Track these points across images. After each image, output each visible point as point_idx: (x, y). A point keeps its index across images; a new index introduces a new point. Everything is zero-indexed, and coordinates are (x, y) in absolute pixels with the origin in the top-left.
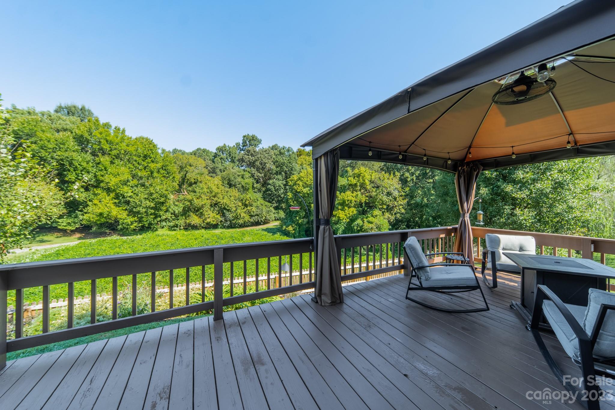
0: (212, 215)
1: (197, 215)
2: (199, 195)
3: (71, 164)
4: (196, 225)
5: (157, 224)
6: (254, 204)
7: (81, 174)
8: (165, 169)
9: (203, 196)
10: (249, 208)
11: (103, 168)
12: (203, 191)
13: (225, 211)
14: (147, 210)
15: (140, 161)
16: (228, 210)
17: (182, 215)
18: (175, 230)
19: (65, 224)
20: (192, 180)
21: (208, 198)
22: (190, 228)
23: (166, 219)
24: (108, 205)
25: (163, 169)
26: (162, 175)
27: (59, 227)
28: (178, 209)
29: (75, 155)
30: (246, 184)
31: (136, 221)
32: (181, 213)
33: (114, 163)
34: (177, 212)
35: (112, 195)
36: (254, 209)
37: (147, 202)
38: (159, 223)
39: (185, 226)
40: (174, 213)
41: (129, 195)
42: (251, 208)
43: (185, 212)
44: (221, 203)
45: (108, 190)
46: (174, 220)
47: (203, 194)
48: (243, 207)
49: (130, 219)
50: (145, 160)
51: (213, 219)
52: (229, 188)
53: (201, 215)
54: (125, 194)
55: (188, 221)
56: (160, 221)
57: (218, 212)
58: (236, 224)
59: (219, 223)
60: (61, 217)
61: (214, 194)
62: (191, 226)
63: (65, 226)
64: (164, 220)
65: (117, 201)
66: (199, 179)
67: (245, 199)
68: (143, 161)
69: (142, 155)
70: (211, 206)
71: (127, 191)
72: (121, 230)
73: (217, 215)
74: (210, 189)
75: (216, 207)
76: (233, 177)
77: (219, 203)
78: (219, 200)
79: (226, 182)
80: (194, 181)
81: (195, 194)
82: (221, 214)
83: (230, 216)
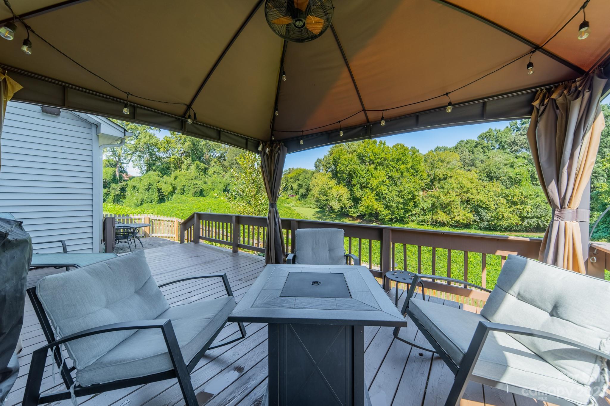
0: (462, 212)
1: (445, 212)
2: (447, 191)
3: (355, 173)
4: (442, 222)
5: (408, 217)
6: (529, 201)
7: (360, 179)
8: (414, 169)
9: (451, 192)
10: (519, 206)
11: (370, 174)
12: (452, 186)
13: (479, 209)
14: (398, 205)
15: (394, 165)
16: (486, 209)
17: (430, 211)
18: (423, 225)
19: (352, 213)
20: (441, 177)
21: (458, 194)
22: (438, 224)
23: (416, 214)
24: (372, 200)
25: (412, 169)
26: (411, 174)
27: (350, 214)
28: (427, 205)
29: (356, 167)
30: (516, 174)
31: (390, 214)
32: (429, 209)
33: (377, 169)
34: (425, 208)
35: (374, 193)
36: (528, 208)
37: (398, 198)
38: (410, 217)
39: (433, 222)
40: (423, 209)
41: (386, 192)
42: (524, 206)
43: (433, 208)
44: (474, 200)
45: (372, 190)
46: (422, 215)
47: (451, 190)
48: (508, 205)
49: (386, 212)
50: (398, 163)
51: (463, 218)
52: (489, 181)
53: (449, 212)
54: (383, 192)
55: (435, 218)
56: (411, 215)
57: (469, 210)
58: (498, 226)
59: (472, 223)
60: (350, 208)
61: (465, 189)
62: (438, 223)
63: (352, 214)
64: (414, 215)
65: (377, 197)
66: (448, 174)
67: (512, 194)
68: (396, 164)
69: (395, 160)
70: (462, 202)
71: (384, 189)
72: (381, 219)
73: (468, 213)
74: (461, 184)
75: (469, 204)
76: (497, 167)
77: (472, 200)
78: (473, 197)
79: (485, 175)
80: (443, 176)
81: (442, 190)
82: (474, 213)
83: (487, 215)
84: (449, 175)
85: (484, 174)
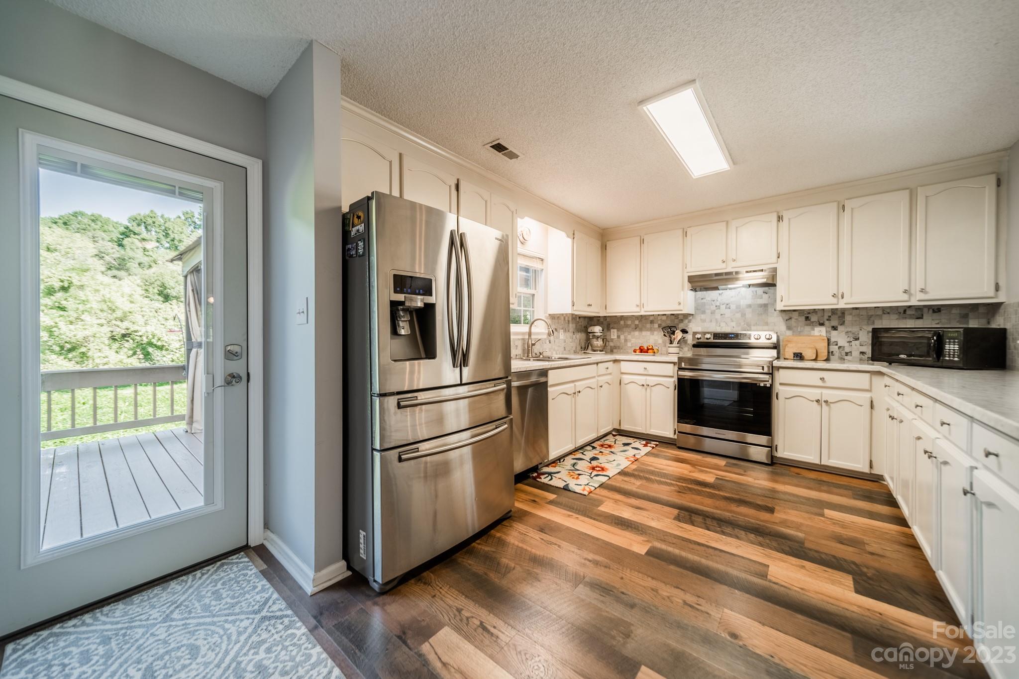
2: (75, 315)
9: (87, 318)
12: (88, 306)
13: (150, 350)
16: (161, 348)
21: (103, 321)
44: (140, 334)
47: (86, 314)
52: (164, 302)
57: (131, 352)
61: (119, 314)
70: (112, 338)
74: (108, 303)
75: (128, 341)
76: (175, 280)
77: (136, 334)
78: (135, 328)
79: (156, 291)
80: (62, 284)
81: (62, 313)
82: (141, 356)
83: (164, 359)
84: (75, 282)
85: (154, 288)
